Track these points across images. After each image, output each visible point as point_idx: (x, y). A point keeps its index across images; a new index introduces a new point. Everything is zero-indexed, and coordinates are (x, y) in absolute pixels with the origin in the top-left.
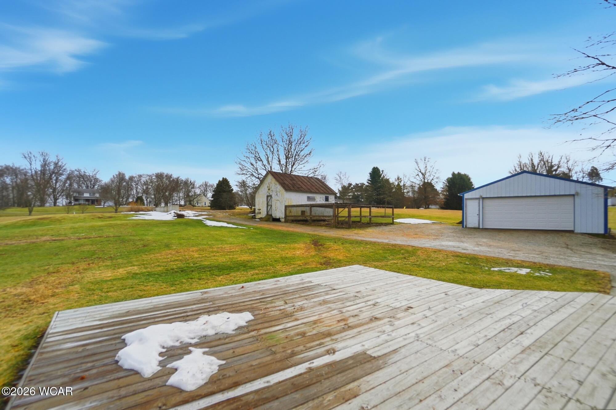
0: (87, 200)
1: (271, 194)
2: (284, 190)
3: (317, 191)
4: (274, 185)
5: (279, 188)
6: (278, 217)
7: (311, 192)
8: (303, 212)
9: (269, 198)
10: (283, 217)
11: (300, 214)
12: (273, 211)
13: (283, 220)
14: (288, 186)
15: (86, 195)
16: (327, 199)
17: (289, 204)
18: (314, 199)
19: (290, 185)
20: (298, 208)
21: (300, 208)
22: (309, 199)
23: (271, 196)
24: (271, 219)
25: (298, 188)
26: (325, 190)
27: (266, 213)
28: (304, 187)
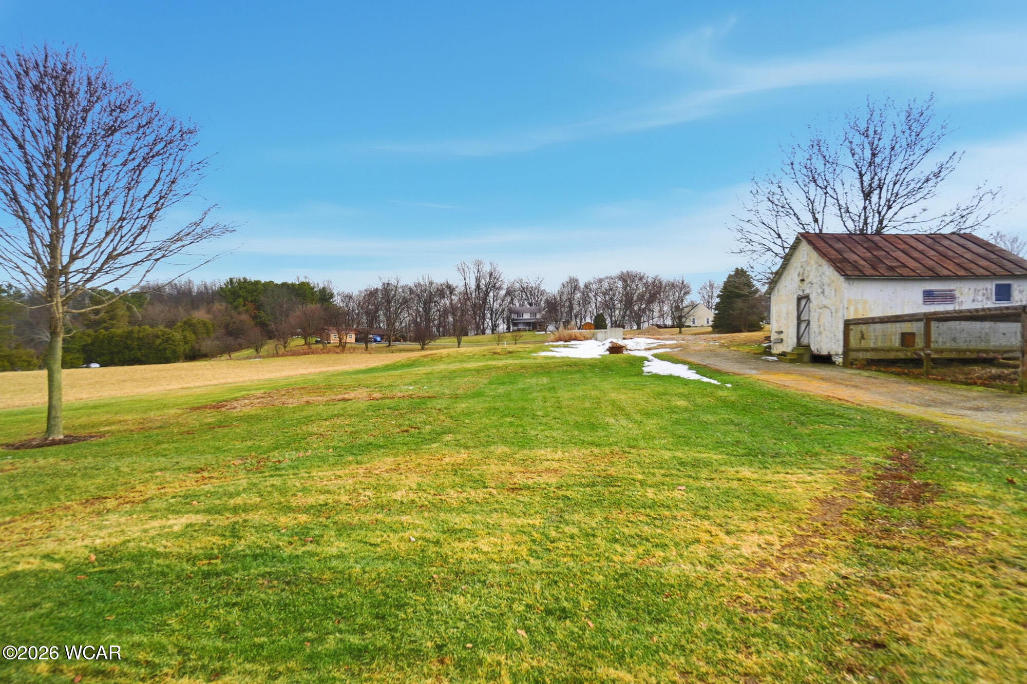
0: (528, 324)
1: (807, 292)
2: (842, 278)
3: (962, 273)
4: (814, 266)
5: (829, 272)
6: (824, 352)
7: (937, 277)
8: (907, 338)
9: (803, 302)
10: (840, 350)
11: (896, 342)
12: (812, 336)
13: (839, 360)
14: (855, 266)
15: (527, 316)
16: (1003, 293)
17: (860, 316)
18: (949, 297)
19: (862, 262)
20: (889, 325)
21: (898, 325)
22: (929, 296)
23: (807, 297)
24: (806, 358)
25: (891, 268)
26: (993, 267)
27: (795, 340)
28: (912, 264)
